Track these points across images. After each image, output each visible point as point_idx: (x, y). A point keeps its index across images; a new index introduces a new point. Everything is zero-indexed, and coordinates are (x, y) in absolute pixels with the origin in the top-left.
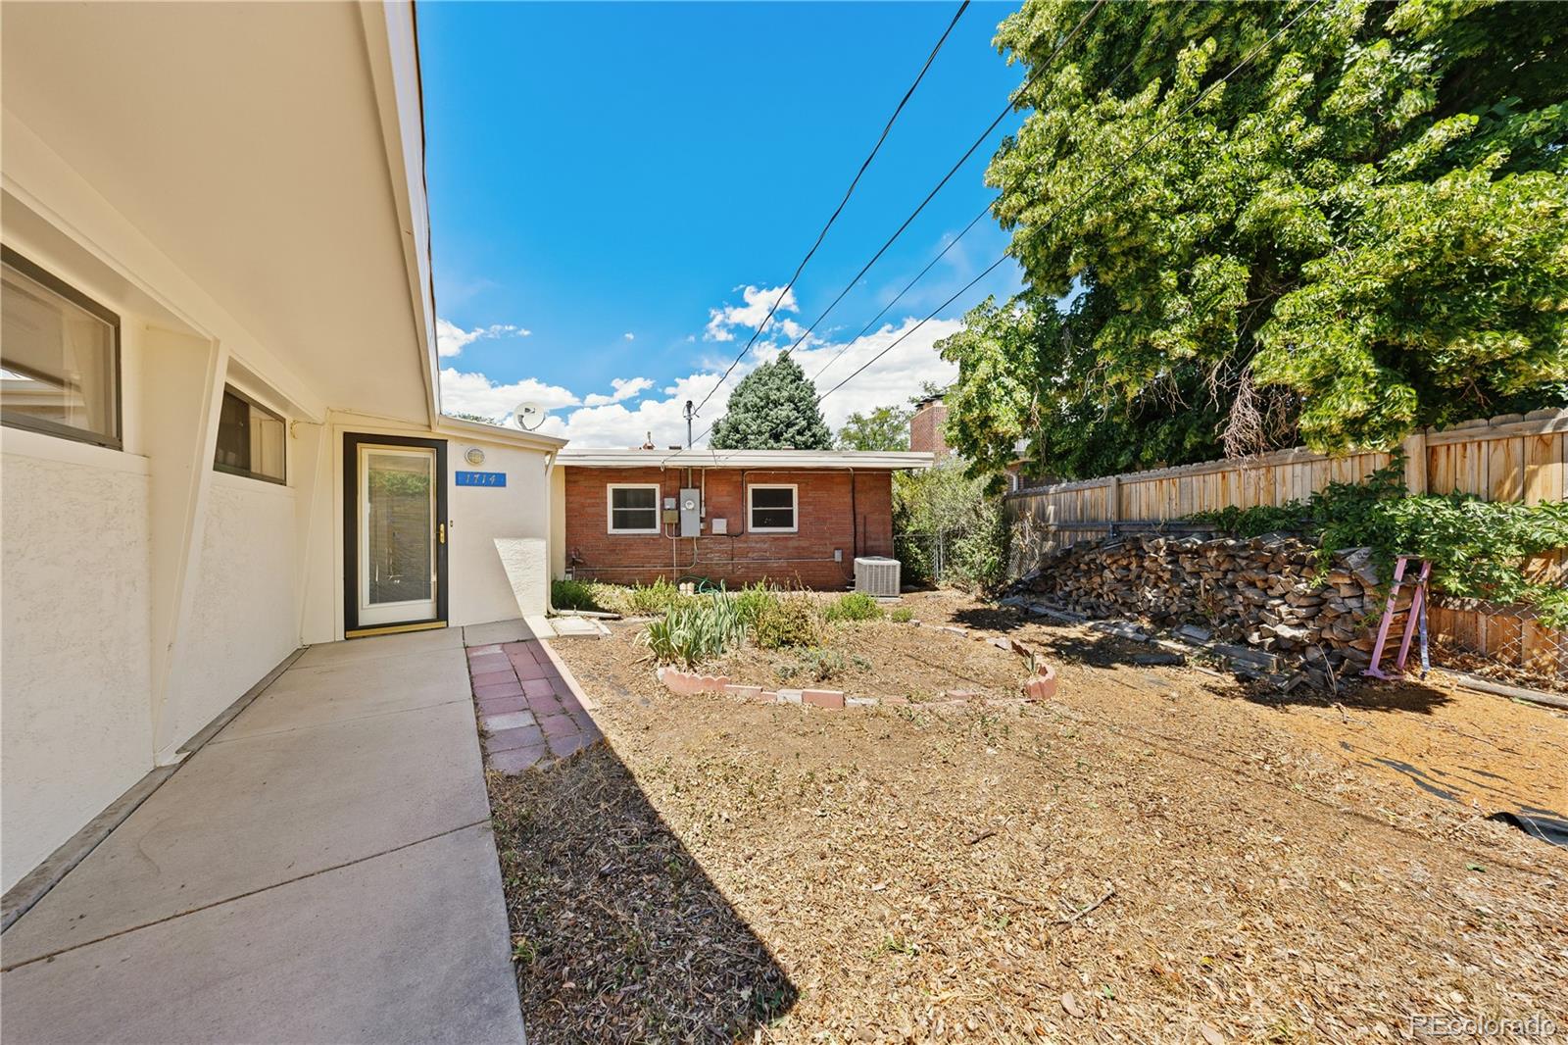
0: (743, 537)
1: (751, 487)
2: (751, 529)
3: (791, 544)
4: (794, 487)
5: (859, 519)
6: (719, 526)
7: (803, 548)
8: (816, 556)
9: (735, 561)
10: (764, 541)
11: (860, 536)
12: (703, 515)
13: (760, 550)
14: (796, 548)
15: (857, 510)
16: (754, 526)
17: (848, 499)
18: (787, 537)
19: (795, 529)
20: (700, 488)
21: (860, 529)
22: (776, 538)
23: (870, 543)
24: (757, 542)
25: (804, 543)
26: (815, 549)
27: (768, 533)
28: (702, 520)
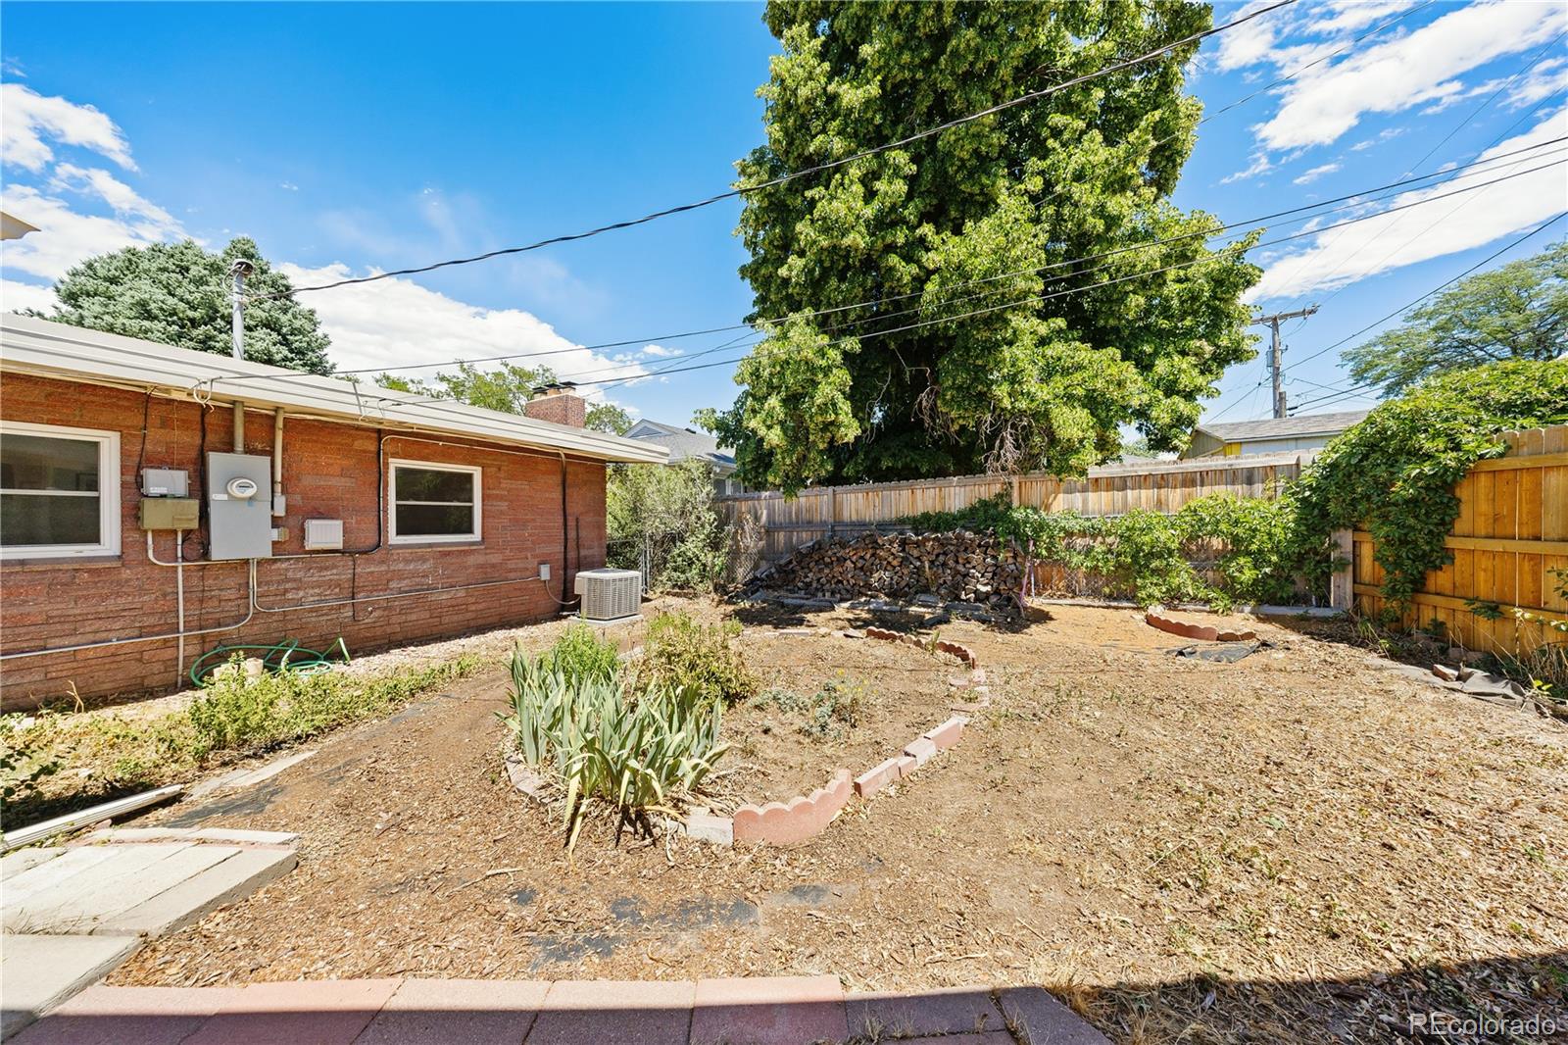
0: (377, 555)
1: (395, 463)
2: (393, 538)
3: (471, 560)
4: (477, 472)
5: (571, 523)
6: (324, 534)
7: (493, 566)
8: (512, 575)
9: (361, 598)
10: (423, 559)
11: (571, 544)
12: (280, 511)
13: (414, 575)
14: (481, 566)
15: (569, 511)
16: (399, 533)
17: (557, 495)
18: (467, 550)
19: (477, 536)
20: (272, 454)
21: (572, 534)
22: (445, 553)
23: (583, 553)
24: (407, 561)
25: (495, 558)
26: (511, 565)
27: (430, 545)
28: (276, 522)
